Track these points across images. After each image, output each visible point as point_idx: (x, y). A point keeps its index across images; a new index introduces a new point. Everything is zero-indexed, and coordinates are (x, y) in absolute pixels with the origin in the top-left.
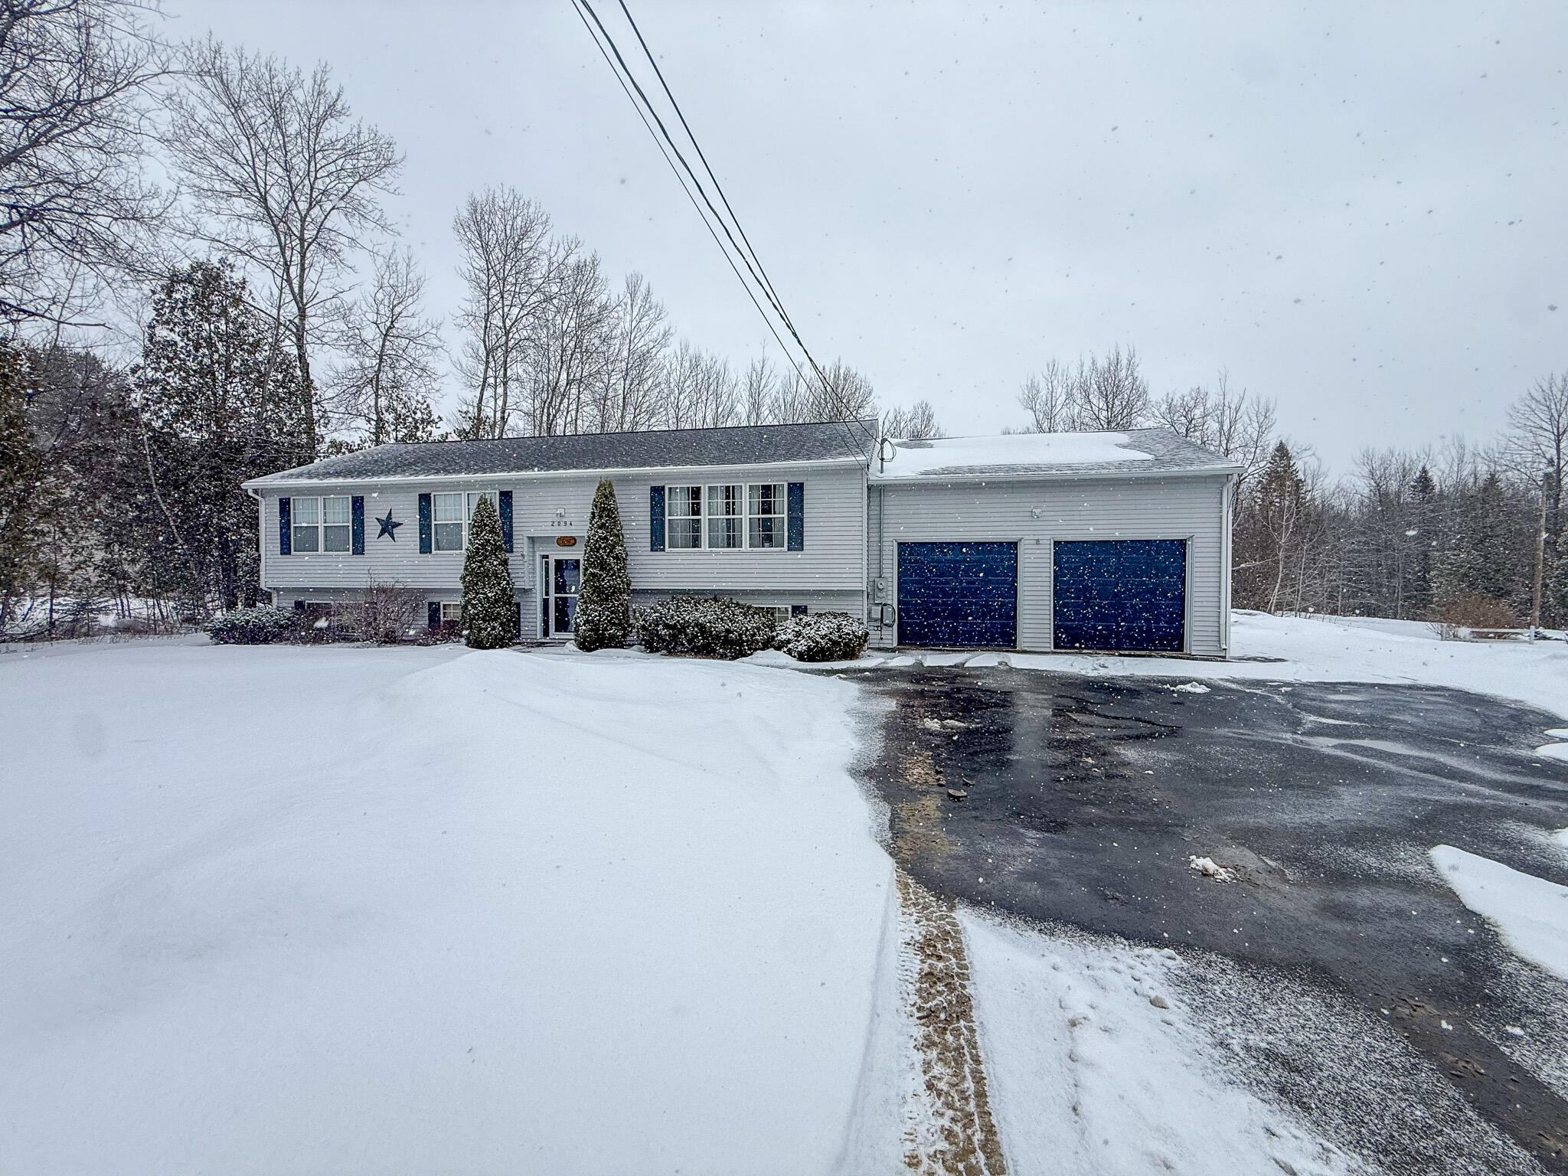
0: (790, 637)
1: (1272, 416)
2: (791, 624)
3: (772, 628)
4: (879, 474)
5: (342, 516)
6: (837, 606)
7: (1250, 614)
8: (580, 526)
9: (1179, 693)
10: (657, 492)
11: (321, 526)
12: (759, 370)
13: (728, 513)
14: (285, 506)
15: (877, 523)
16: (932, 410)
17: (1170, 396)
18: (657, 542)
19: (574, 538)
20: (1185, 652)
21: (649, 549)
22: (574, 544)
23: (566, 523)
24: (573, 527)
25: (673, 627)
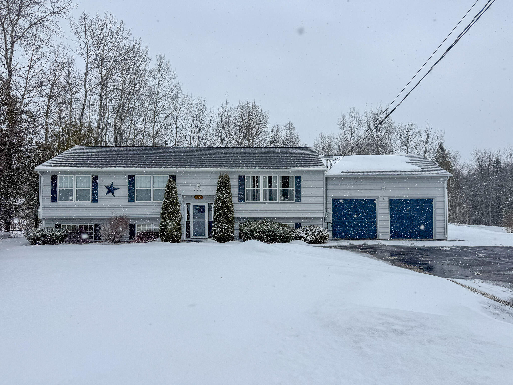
3: (294, 232)
4: (326, 173)
6: (313, 223)
8: (207, 191)
10: (242, 178)
11: (74, 189)
13: (270, 187)
14: (54, 179)
18: (241, 199)
19: (203, 196)
20: (434, 238)
21: (238, 201)
22: (202, 199)
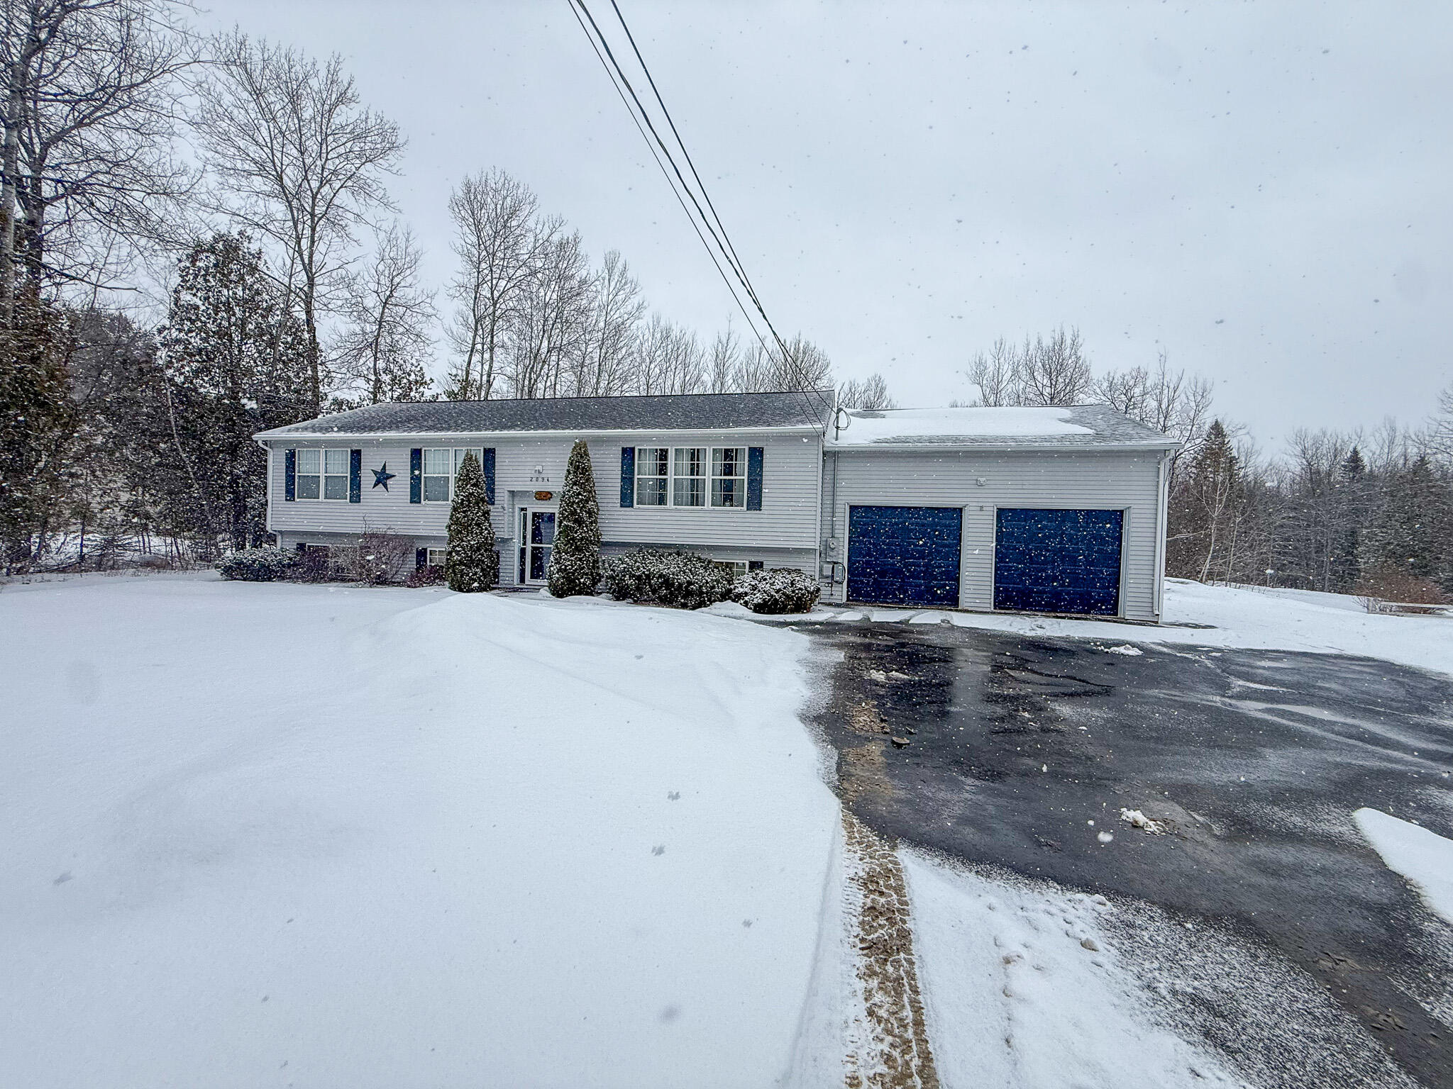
0: (746, 590)
1: (1210, 396)
2: (748, 578)
3: (730, 582)
4: (834, 441)
5: (341, 467)
6: (791, 563)
7: (1182, 583)
8: (557, 482)
9: (1113, 654)
10: (628, 454)
11: (322, 475)
12: (725, 342)
13: (692, 474)
14: (291, 458)
15: (831, 487)
16: (885, 383)
17: (1112, 375)
18: (626, 500)
19: (549, 493)
20: (1119, 616)
21: (619, 505)
22: (549, 499)
23: (543, 479)
24: (550, 483)
25: (639, 578)
